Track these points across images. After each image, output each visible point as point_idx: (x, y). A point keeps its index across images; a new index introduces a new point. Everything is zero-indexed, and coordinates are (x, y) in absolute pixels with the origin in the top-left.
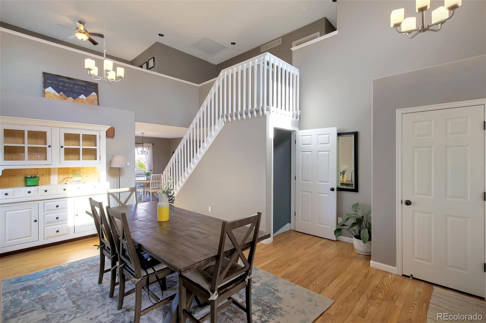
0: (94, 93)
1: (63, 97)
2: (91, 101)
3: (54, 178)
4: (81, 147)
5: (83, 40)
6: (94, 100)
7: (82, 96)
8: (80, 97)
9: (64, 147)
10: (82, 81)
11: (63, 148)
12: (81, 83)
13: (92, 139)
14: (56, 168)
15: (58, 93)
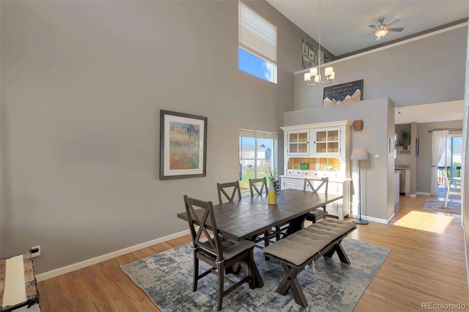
0: (358, 90)
1: (334, 102)
2: (355, 99)
3: (317, 165)
4: (327, 142)
5: (382, 36)
6: (357, 97)
7: (348, 97)
8: (345, 98)
9: (317, 142)
10: (350, 83)
11: (316, 144)
12: (349, 85)
13: (333, 134)
14: (319, 158)
15: (331, 100)
